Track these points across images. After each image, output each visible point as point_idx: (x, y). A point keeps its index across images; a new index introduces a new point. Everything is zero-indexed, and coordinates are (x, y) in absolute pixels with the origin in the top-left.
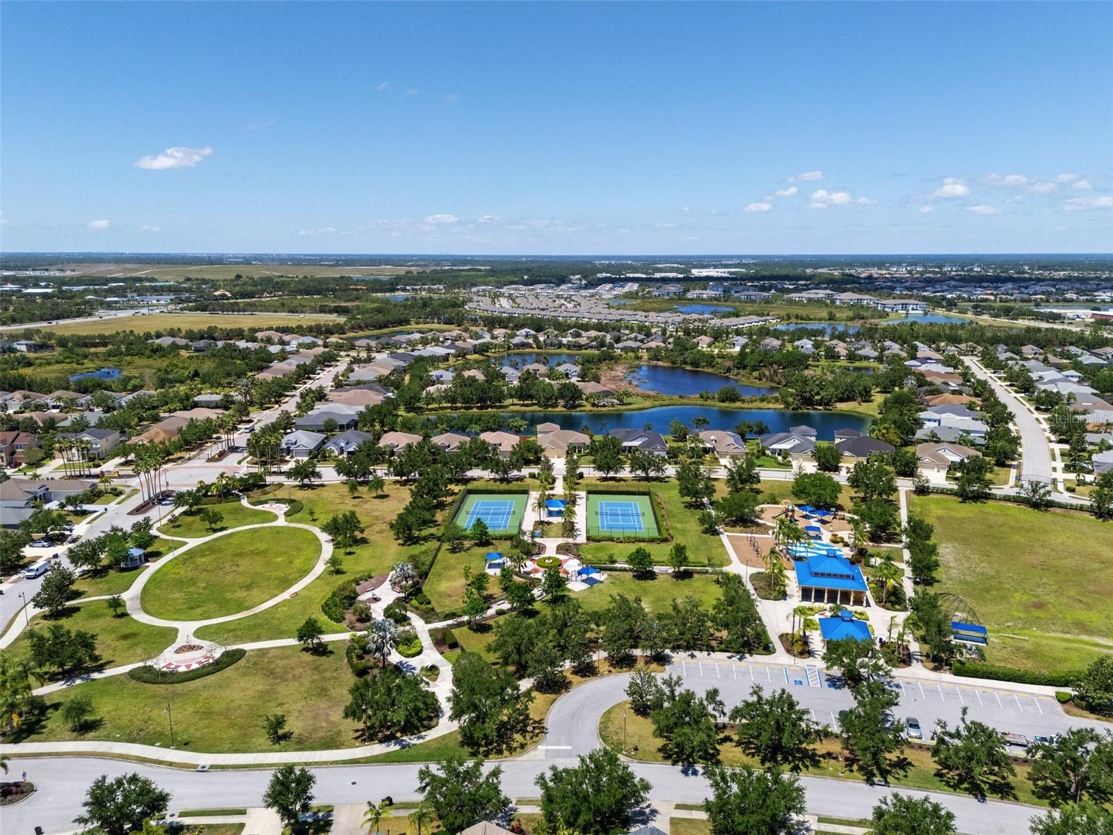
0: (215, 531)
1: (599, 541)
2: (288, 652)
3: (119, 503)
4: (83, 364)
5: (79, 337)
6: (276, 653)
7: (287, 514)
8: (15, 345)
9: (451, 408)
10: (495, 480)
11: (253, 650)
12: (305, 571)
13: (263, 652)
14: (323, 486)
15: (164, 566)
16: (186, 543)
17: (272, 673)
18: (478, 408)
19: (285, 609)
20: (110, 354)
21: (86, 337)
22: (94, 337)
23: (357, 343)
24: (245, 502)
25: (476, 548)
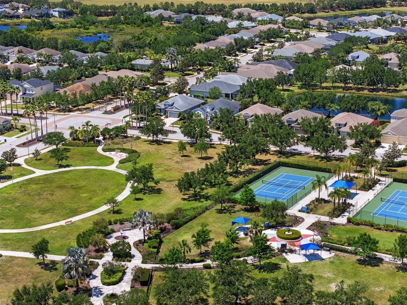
0: (61, 166)
1: (358, 224)
2: (28, 263)
3: (18, 137)
4: (88, 29)
5: (96, 7)
6: (20, 261)
7: (122, 162)
8: (51, 12)
9: (344, 88)
10: (317, 157)
11: (6, 256)
12: (94, 207)
13: (12, 258)
14: (169, 143)
15: (6, 187)
16: (34, 172)
17: (5, 274)
18: (370, 90)
19: (55, 232)
20: (111, 22)
21: (102, 7)
22: (107, 8)
23: (311, 22)
24: (99, 149)
25: (242, 212)
